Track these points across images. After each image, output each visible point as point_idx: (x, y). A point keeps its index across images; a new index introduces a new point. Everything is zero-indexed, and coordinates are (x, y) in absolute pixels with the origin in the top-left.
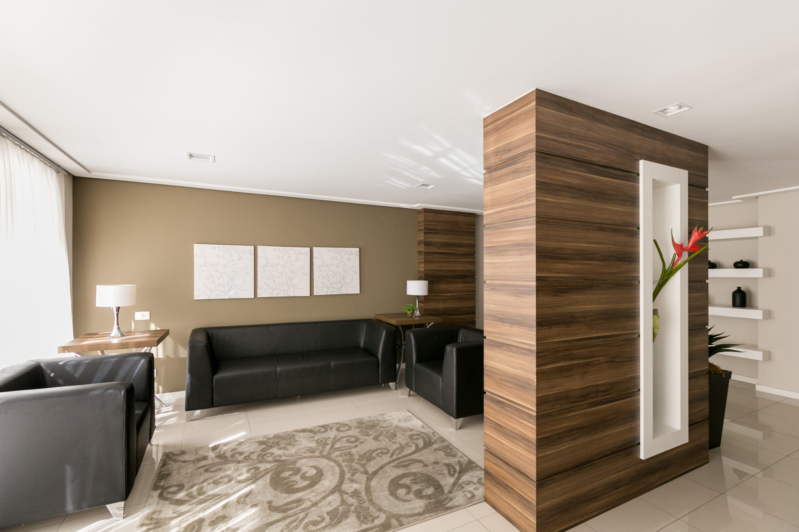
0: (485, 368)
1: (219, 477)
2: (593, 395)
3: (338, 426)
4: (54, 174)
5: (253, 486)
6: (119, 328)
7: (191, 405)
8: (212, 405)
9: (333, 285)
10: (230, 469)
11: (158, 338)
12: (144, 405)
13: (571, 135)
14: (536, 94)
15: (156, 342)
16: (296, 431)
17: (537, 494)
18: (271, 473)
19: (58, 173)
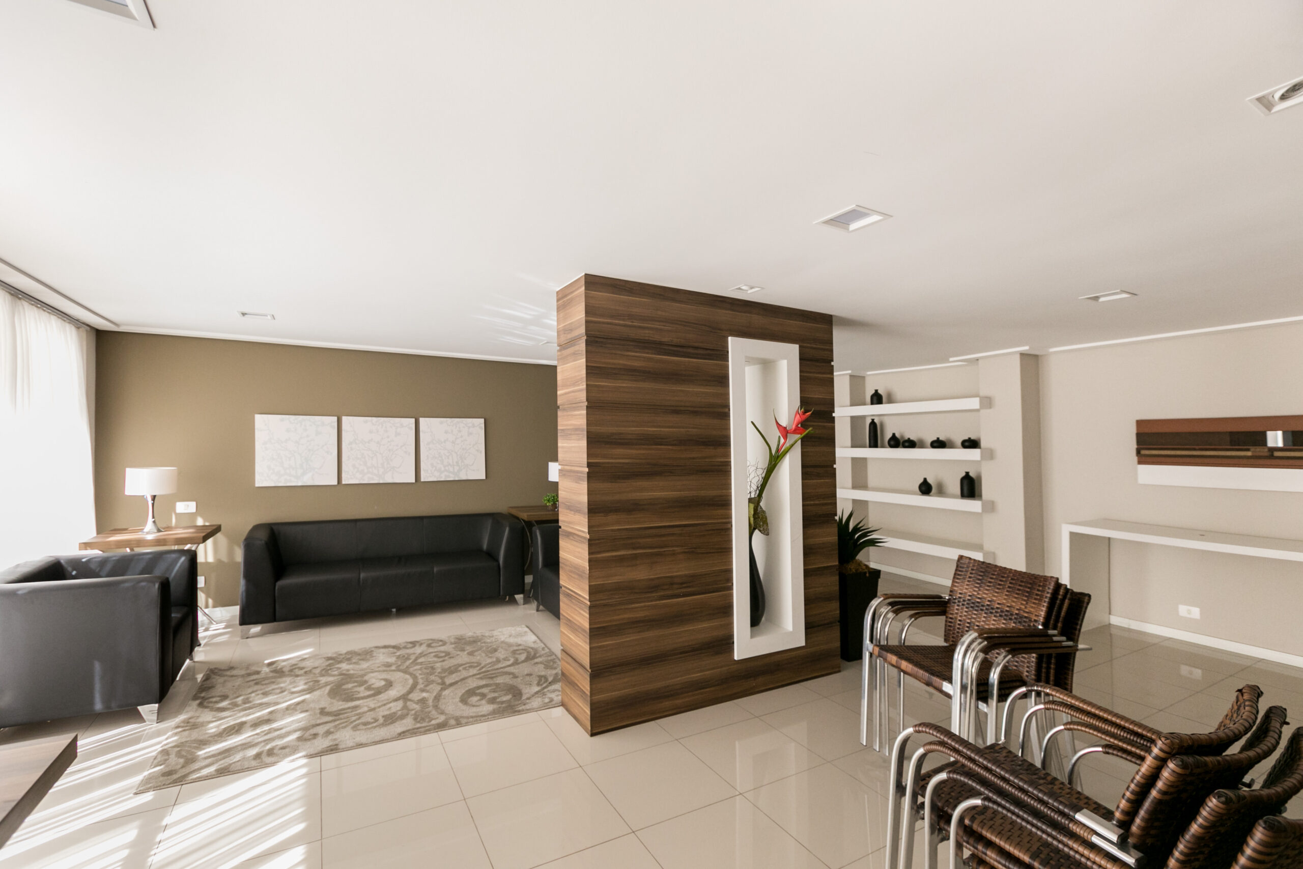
0: (561, 560)
1: (270, 688)
2: (665, 587)
3: (430, 642)
4: (73, 329)
5: (307, 696)
6: (154, 522)
7: (246, 619)
8: (274, 619)
9: (447, 468)
10: (285, 682)
11: (204, 534)
12: (185, 610)
13: (631, 317)
14: (585, 279)
15: (201, 538)
16: (376, 647)
17: (591, 685)
18: (332, 685)
19: (78, 328)
